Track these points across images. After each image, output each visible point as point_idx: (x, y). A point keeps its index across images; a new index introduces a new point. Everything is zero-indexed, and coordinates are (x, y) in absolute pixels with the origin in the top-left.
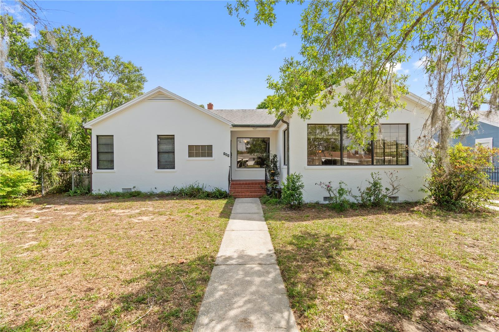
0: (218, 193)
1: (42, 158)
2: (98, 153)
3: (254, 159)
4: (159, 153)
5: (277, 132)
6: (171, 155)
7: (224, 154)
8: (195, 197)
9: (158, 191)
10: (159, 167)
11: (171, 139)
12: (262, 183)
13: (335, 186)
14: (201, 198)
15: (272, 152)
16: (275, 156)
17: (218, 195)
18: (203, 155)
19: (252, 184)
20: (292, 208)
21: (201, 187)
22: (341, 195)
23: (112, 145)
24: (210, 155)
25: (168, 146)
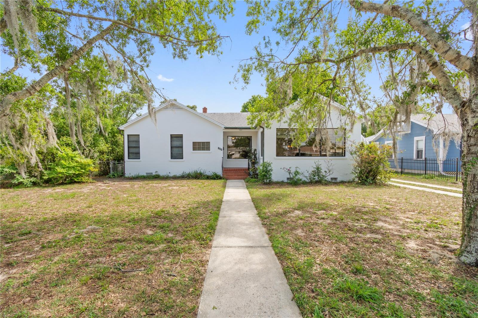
0: (215, 176)
1: (92, 151)
2: (129, 147)
3: (239, 152)
4: (171, 147)
5: (257, 132)
6: (180, 149)
7: (219, 148)
8: (198, 178)
9: (171, 175)
10: (172, 157)
11: (180, 137)
12: (246, 170)
13: (293, 170)
14: (204, 179)
15: (253, 148)
16: (255, 150)
17: (216, 177)
18: (203, 149)
19: (239, 170)
20: (266, 184)
21: (202, 172)
22: (296, 175)
23: (138, 142)
24: (208, 149)
25: (178, 143)
